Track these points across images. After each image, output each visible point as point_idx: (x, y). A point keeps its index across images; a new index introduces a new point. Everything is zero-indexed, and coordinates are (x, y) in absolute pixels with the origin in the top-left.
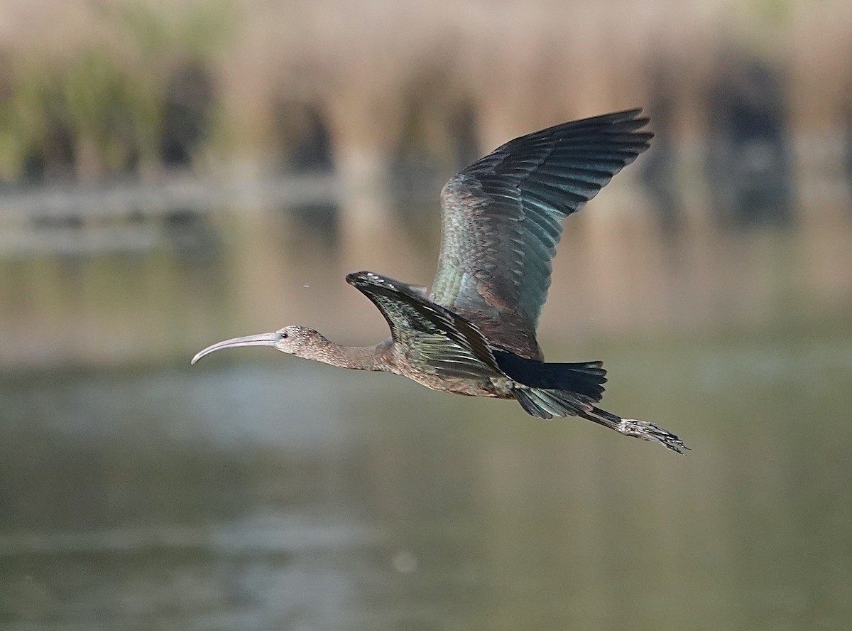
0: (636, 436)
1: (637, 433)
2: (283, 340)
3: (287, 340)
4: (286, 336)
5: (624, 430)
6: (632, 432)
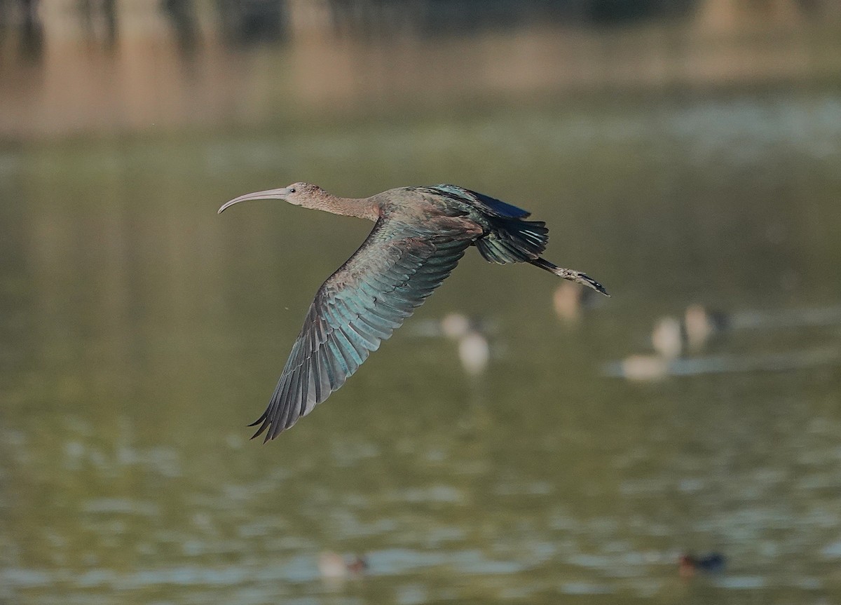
0: (571, 279)
2: (292, 194)
3: (295, 194)
4: (294, 191)
5: (561, 274)
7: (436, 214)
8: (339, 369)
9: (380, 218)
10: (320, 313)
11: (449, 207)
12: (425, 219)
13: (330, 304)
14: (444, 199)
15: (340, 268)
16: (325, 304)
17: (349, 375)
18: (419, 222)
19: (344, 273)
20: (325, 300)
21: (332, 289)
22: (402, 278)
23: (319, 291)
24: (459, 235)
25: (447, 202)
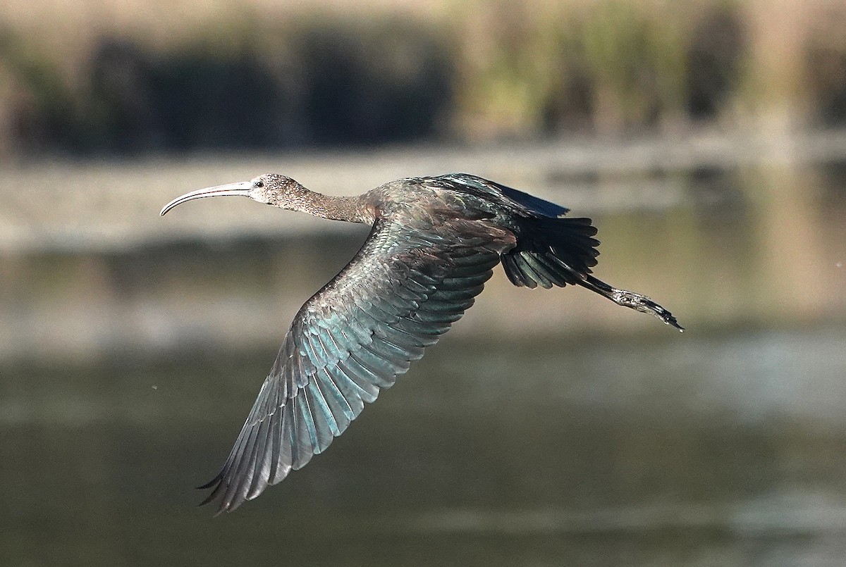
0: (631, 306)
1: (633, 303)
5: (619, 299)
6: (628, 302)
7: (451, 216)
8: (306, 441)
9: (377, 220)
10: (298, 345)
11: (469, 207)
12: (437, 222)
13: (312, 334)
14: (461, 195)
15: (327, 285)
16: (306, 333)
17: (317, 451)
18: (428, 226)
19: (331, 294)
20: (305, 327)
21: (315, 314)
22: (410, 306)
23: (298, 315)
24: (483, 245)
25: (465, 199)
